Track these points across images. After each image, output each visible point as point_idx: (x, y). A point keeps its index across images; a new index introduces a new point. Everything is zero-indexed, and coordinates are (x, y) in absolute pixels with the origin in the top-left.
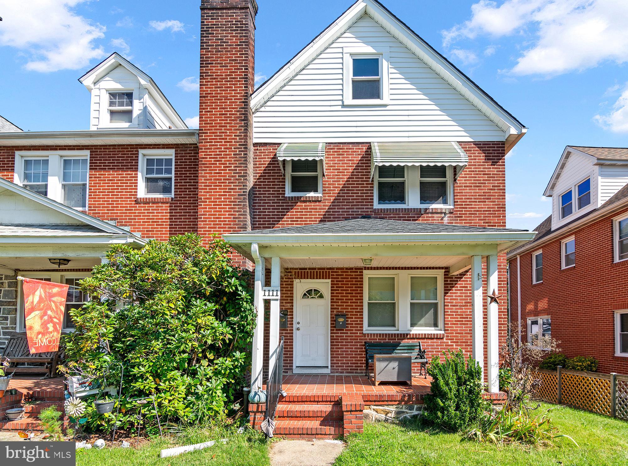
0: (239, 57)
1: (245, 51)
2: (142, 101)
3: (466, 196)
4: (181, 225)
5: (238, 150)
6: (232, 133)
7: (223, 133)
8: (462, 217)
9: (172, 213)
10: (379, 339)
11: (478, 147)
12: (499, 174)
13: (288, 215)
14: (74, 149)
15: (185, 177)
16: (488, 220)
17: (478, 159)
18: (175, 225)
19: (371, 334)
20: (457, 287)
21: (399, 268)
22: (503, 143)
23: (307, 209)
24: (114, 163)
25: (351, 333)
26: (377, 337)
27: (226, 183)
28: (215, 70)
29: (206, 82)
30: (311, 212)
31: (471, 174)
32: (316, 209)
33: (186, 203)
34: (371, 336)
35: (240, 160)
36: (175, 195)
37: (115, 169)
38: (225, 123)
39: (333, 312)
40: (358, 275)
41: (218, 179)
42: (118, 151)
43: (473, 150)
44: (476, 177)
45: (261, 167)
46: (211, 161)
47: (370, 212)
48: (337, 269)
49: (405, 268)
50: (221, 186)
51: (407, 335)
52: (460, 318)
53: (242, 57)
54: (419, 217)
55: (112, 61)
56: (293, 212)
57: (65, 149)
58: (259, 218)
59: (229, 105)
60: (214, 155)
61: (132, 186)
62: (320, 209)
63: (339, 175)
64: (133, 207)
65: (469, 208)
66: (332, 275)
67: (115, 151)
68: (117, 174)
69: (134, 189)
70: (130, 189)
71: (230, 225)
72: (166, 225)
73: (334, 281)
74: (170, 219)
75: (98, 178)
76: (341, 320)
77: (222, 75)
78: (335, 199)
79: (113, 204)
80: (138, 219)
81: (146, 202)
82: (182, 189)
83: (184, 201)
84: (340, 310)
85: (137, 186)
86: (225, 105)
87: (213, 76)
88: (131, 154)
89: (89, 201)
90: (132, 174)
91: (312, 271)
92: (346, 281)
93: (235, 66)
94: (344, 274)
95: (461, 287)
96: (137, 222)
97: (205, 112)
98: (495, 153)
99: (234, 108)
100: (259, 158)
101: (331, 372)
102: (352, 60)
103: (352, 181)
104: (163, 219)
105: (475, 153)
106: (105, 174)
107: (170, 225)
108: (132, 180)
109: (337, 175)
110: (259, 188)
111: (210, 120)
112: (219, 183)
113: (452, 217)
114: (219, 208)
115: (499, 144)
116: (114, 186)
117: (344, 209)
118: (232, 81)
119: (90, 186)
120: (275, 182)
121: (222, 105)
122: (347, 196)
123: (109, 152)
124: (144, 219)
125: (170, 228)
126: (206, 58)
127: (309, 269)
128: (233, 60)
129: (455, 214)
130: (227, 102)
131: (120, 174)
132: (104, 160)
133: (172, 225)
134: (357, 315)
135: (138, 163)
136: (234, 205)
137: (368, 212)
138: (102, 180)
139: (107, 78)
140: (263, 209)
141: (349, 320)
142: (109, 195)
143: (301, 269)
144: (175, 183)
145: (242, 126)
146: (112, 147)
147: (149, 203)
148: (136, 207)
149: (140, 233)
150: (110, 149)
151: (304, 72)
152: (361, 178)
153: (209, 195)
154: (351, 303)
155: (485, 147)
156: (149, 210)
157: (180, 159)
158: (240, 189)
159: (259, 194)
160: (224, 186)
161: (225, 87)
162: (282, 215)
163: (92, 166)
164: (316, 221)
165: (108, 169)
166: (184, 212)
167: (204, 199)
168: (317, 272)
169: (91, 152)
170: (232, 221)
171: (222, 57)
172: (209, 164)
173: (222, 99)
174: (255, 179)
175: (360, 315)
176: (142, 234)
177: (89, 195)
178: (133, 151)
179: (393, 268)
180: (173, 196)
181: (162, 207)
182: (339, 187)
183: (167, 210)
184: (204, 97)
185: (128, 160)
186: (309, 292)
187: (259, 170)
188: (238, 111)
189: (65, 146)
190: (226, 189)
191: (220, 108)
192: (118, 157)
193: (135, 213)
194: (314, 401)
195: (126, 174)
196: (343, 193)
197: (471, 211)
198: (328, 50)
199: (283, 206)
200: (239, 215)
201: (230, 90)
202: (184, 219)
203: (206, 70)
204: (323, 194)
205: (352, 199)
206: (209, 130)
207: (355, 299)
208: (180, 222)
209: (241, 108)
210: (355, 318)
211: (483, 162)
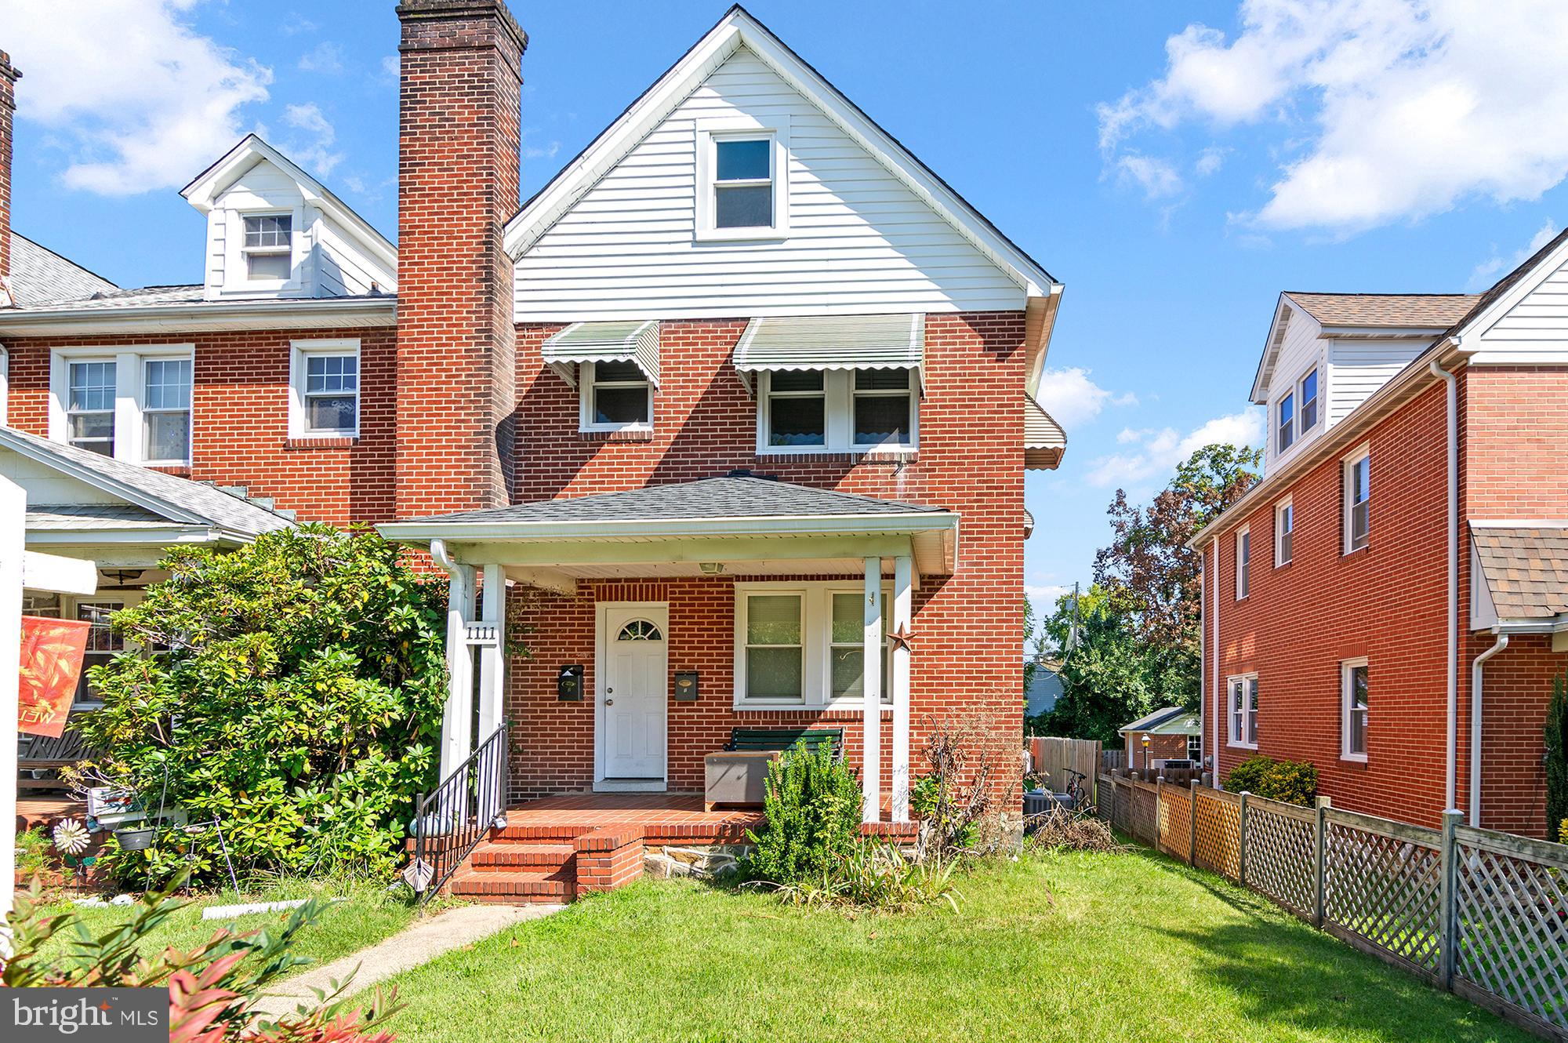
0: (475, 150)
1: (487, 137)
2: (309, 233)
3: (944, 426)
4: (374, 493)
5: (473, 342)
6: (462, 306)
7: (445, 306)
8: (934, 470)
9: (356, 468)
10: (764, 723)
11: (970, 324)
12: (1013, 380)
13: (585, 471)
14: (164, 342)
15: (380, 395)
16: (988, 475)
17: (970, 350)
18: (361, 493)
19: (747, 712)
20: (923, 615)
21: (806, 578)
22: (1022, 314)
23: (622, 457)
24: (243, 368)
25: (707, 711)
26: (759, 717)
27: (450, 408)
28: (429, 177)
29: (410, 202)
30: (631, 463)
31: (955, 381)
32: (641, 457)
33: (383, 449)
34: (747, 717)
35: (479, 363)
36: (361, 432)
37: (243, 380)
38: (447, 287)
39: (674, 667)
40: (723, 592)
41: (435, 402)
42: (249, 345)
43: (960, 331)
44: (964, 387)
45: (531, 373)
46: (422, 365)
47: (750, 461)
48: (682, 579)
49: (818, 578)
50: (441, 415)
51: (819, 713)
52: (928, 678)
53: (482, 150)
54: (848, 472)
55: (246, 152)
56: (594, 464)
57: (147, 342)
58: (526, 478)
59: (456, 250)
60: (428, 352)
61: (277, 415)
62: (647, 457)
63: (688, 387)
64: (281, 458)
65: (950, 451)
66: (671, 593)
67: (244, 345)
68: (248, 392)
69: (281, 421)
70: (274, 421)
71: (459, 493)
72: (344, 494)
73: (675, 605)
74: (351, 481)
75: (212, 399)
76: (686, 683)
77: (443, 189)
78: (678, 437)
79: (242, 452)
80: (290, 482)
81: (305, 447)
82: (375, 419)
83: (379, 443)
84: (686, 663)
85: (287, 415)
86: (448, 250)
87: (424, 189)
88: (275, 350)
89: (194, 447)
90: (277, 391)
91: (632, 584)
92: (699, 605)
93: (468, 169)
94: (696, 590)
95: (929, 615)
96: (288, 488)
97: (410, 264)
98: (1004, 336)
99: (465, 256)
100: (527, 355)
101: (669, 789)
102: (715, 146)
103: (713, 399)
104: (337, 481)
105: (963, 337)
106: (225, 392)
107: (352, 493)
108: (277, 403)
109: (682, 387)
110: (527, 415)
111: (419, 282)
112: (436, 409)
113: (915, 471)
114: (437, 461)
115: (1014, 317)
116: (242, 416)
117: (697, 456)
118: (462, 200)
119: (195, 417)
120: (558, 403)
121: (443, 251)
122: (702, 430)
123: (232, 346)
124: (302, 482)
125: (352, 499)
126: (411, 152)
127: (626, 580)
128: (464, 157)
129: (920, 465)
130: (452, 244)
131: (254, 392)
132: (222, 363)
133: (356, 493)
134: (721, 673)
135: (288, 367)
136: (466, 453)
137: (744, 462)
138: (218, 405)
139: (239, 188)
140: (535, 459)
141: (705, 683)
142: (233, 434)
143: (609, 580)
144: (362, 407)
145: (481, 293)
146: (238, 337)
147: (311, 450)
148: (286, 458)
149: (294, 511)
150: (234, 340)
151: (617, 172)
152: (731, 392)
153: (418, 435)
154: (708, 648)
155: (984, 324)
156: (311, 463)
157: (371, 359)
158: (478, 421)
159: (527, 428)
160: (447, 415)
161: (448, 213)
162: (572, 471)
163: (199, 375)
164: (640, 482)
165: (231, 380)
166: (379, 468)
167: (408, 441)
168: (641, 586)
169: (196, 347)
170: (462, 487)
171: (443, 151)
172: (418, 371)
173: (442, 238)
174: (518, 397)
175: (727, 673)
176: (298, 513)
177: (195, 435)
178: (278, 344)
179: (794, 578)
180: (358, 435)
181: (337, 456)
182: (687, 412)
183: (346, 462)
184: (407, 234)
185: (269, 362)
186: (632, 626)
187: (527, 379)
188: (474, 262)
189: (147, 336)
190: (451, 421)
191: (438, 257)
192: (249, 357)
193: (285, 470)
194: (558, 838)
195: (265, 392)
196: (693, 424)
197: (954, 458)
198: (666, 126)
199: (575, 452)
200: (476, 473)
201: (458, 219)
202: (379, 480)
203: (410, 177)
204: (655, 425)
205: (712, 436)
206: (416, 301)
207: (718, 642)
208: (371, 487)
209: (480, 255)
210: (717, 680)
211: (980, 356)
